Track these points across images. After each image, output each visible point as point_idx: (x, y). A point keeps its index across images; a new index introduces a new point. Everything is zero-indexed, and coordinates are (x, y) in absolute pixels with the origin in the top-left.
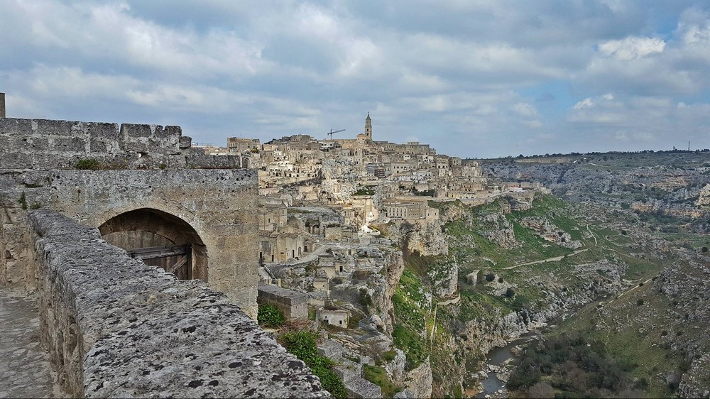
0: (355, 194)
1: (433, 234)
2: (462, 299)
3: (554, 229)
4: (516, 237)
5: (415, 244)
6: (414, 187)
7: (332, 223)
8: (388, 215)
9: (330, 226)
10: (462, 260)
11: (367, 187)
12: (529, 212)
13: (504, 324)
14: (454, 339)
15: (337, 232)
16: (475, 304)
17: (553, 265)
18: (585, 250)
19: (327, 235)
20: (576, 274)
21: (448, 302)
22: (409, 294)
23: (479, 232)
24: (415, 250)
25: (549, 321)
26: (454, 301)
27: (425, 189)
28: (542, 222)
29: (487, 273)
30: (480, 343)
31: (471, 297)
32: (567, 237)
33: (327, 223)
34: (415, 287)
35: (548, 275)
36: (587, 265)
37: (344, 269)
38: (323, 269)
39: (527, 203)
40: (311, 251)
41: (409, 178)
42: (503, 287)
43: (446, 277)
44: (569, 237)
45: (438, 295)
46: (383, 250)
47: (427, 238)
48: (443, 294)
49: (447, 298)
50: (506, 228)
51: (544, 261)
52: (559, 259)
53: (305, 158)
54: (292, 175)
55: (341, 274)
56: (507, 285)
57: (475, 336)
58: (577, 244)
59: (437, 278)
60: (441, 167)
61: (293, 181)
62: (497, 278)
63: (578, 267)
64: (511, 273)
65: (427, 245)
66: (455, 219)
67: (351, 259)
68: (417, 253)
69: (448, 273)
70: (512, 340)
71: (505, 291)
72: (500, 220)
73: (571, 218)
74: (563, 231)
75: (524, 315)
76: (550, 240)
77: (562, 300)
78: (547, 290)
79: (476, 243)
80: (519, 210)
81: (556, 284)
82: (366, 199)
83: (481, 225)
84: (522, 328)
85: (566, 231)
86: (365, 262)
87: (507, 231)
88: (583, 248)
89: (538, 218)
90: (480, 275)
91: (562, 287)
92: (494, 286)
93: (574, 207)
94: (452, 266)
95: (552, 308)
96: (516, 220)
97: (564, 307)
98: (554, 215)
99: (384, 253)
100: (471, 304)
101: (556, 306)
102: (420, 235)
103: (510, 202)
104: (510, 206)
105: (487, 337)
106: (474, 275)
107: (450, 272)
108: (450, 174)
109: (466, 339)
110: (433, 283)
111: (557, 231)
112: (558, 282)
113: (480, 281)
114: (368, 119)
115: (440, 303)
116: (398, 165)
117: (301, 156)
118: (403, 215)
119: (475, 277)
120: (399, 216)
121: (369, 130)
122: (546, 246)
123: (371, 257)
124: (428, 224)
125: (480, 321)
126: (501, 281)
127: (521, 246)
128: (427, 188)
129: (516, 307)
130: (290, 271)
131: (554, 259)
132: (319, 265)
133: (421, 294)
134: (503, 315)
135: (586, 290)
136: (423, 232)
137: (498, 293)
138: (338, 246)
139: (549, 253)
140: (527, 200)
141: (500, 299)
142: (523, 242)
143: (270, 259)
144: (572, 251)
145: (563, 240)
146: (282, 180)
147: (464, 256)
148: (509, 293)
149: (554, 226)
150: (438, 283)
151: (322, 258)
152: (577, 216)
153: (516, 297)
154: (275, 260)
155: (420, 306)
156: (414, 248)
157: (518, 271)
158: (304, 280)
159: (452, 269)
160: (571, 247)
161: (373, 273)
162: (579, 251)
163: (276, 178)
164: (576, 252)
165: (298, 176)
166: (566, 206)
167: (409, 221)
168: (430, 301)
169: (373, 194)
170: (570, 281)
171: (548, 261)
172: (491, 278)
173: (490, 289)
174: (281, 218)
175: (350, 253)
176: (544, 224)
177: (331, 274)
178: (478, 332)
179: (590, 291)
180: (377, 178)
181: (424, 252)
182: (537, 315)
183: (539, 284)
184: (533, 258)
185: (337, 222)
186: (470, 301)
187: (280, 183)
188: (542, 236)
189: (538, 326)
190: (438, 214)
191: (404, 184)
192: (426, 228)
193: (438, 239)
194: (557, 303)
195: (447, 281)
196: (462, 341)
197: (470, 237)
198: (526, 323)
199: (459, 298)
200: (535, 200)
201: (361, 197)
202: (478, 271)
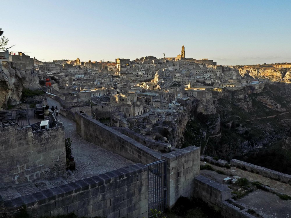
0: (172, 86)
1: (209, 105)
2: (222, 134)
3: (272, 102)
4: (253, 106)
5: (200, 109)
6: (204, 82)
7: (156, 100)
8: (188, 95)
9: (156, 101)
10: (225, 117)
11: (178, 82)
12: (261, 94)
13: (242, 146)
14: (215, 152)
15: (159, 104)
16: (228, 137)
17: (270, 120)
18: (287, 113)
19: (154, 106)
20: (281, 124)
21: (214, 136)
22: (195, 132)
23: (235, 103)
24: (200, 112)
25: (264, 145)
26: (218, 136)
27: (209, 82)
28: (266, 98)
29: (236, 123)
30: (229, 154)
31: (226, 134)
32: (279, 106)
33: (155, 100)
34: (199, 129)
35: (267, 124)
36: (288, 120)
37: (160, 120)
38: (150, 120)
39: (260, 89)
40: (146, 112)
41: (202, 77)
42: (244, 130)
43: (214, 124)
44: (280, 106)
45: (210, 133)
46: (178, 112)
47: (206, 106)
48: (212, 132)
49: (214, 134)
50: (248, 102)
51: (266, 118)
52: (273, 116)
53: (151, 68)
54: (145, 76)
55: (158, 122)
56: (246, 129)
57: (227, 151)
58: (284, 109)
59: (210, 125)
60: (218, 71)
61: (146, 79)
62: (241, 125)
63: (282, 121)
64: (249, 123)
65: (206, 109)
66: (223, 97)
67: (164, 116)
68: (201, 113)
69: (215, 123)
70: (245, 153)
71: (244, 131)
72: (245, 97)
73: (283, 97)
74: (277, 103)
75: (252, 143)
76: (270, 107)
77: (273, 136)
78: (265, 131)
79: (232, 109)
80: (256, 92)
81: (270, 129)
82: (177, 88)
83: (236, 100)
84: (250, 148)
85: (279, 103)
86: (169, 117)
87: (248, 103)
88: (287, 111)
89: (265, 97)
90: (232, 124)
91: (273, 130)
92: (239, 129)
93: (285, 91)
94: (217, 120)
95: (267, 140)
96: (254, 98)
97: (273, 139)
98: (273, 95)
99: (178, 113)
100: (226, 137)
101: (269, 138)
102: (203, 105)
103: (251, 89)
104: (251, 90)
105: (232, 152)
106: (230, 124)
107: (216, 122)
108: (223, 74)
109: (221, 152)
110: (208, 127)
111: (274, 103)
112: (271, 127)
113: (233, 126)
114: (183, 48)
115: (211, 136)
116: (196, 70)
117: (149, 67)
118: (195, 96)
119: (230, 125)
120: (193, 96)
121: (184, 53)
122: (267, 110)
123: (172, 115)
124: (207, 100)
125: (229, 144)
126: (243, 127)
127: (255, 110)
128: (210, 82)
129: (249, 139)
130: (136, 120)
131: (271, 117)
132: (149, 118)
133: (201, 132)
134: (242, 142)
135: (285, 132)
136: (204, 103)
137: (241, 132)
138: (159, 110)
139: (269, 114)
140: (260, 88)
141: (241, 135)
142: (256, 108)
143: (129, 115)
144: (280, 113)
145: (277, 107)
146: (140, 78)
147: (226, 115)
148: (247, 132)
149: (272, 101)
150: (210, 127)
151: (150, 116)
152: (286, 96)
153: (249, 134)
154: (131, 116)
155: (200, 137)
156: (200, 111)
157: (252, 122)
158: (142, 124)
159: (217, 121)
160: (280, 111)
161: (172, 122)
162: (284, 113)
163: (137, 77)
164: (282, 114)
165: (147, 76)
166: (281, 90)
167: (198, 98)
168: (205, 135)
169: (180, 86)
170: (278, 127)
171: (268, 117)
172: (238, 125)
173: (237, 130)
174: (135, 98)
175: (163, 113)
176: (267, 100)
177: (154, 122)
178: (228, 149)
179: (287, 132)
180: (186, 77)
181: (205, 113)
182: (259, 143)
183: (262, 128)
184: (260, 116)
185: (159, 100)
186: (226, 135)
187: (139, 80)
188: (266, 106)
189: (258, 147)
190: (211, 95)
191: (199, 80)
192: (206, 102)
193: (211, 107)
194: (270, 138)
195: (214, 126)
196: (220, 153)
197: (229, 106)
198: (253, 146)
199: (220, 134)
200: (265, 88)
201: (174, 87)
202: (232, 122)
